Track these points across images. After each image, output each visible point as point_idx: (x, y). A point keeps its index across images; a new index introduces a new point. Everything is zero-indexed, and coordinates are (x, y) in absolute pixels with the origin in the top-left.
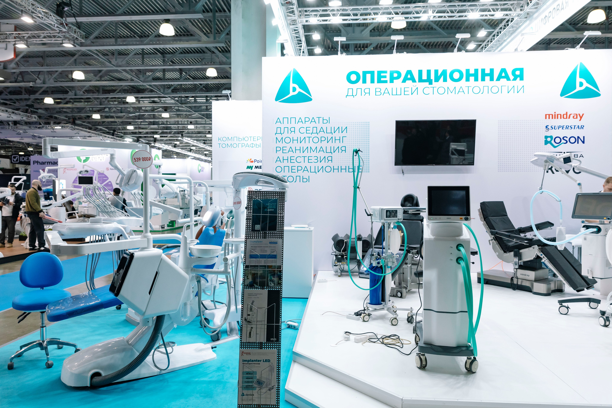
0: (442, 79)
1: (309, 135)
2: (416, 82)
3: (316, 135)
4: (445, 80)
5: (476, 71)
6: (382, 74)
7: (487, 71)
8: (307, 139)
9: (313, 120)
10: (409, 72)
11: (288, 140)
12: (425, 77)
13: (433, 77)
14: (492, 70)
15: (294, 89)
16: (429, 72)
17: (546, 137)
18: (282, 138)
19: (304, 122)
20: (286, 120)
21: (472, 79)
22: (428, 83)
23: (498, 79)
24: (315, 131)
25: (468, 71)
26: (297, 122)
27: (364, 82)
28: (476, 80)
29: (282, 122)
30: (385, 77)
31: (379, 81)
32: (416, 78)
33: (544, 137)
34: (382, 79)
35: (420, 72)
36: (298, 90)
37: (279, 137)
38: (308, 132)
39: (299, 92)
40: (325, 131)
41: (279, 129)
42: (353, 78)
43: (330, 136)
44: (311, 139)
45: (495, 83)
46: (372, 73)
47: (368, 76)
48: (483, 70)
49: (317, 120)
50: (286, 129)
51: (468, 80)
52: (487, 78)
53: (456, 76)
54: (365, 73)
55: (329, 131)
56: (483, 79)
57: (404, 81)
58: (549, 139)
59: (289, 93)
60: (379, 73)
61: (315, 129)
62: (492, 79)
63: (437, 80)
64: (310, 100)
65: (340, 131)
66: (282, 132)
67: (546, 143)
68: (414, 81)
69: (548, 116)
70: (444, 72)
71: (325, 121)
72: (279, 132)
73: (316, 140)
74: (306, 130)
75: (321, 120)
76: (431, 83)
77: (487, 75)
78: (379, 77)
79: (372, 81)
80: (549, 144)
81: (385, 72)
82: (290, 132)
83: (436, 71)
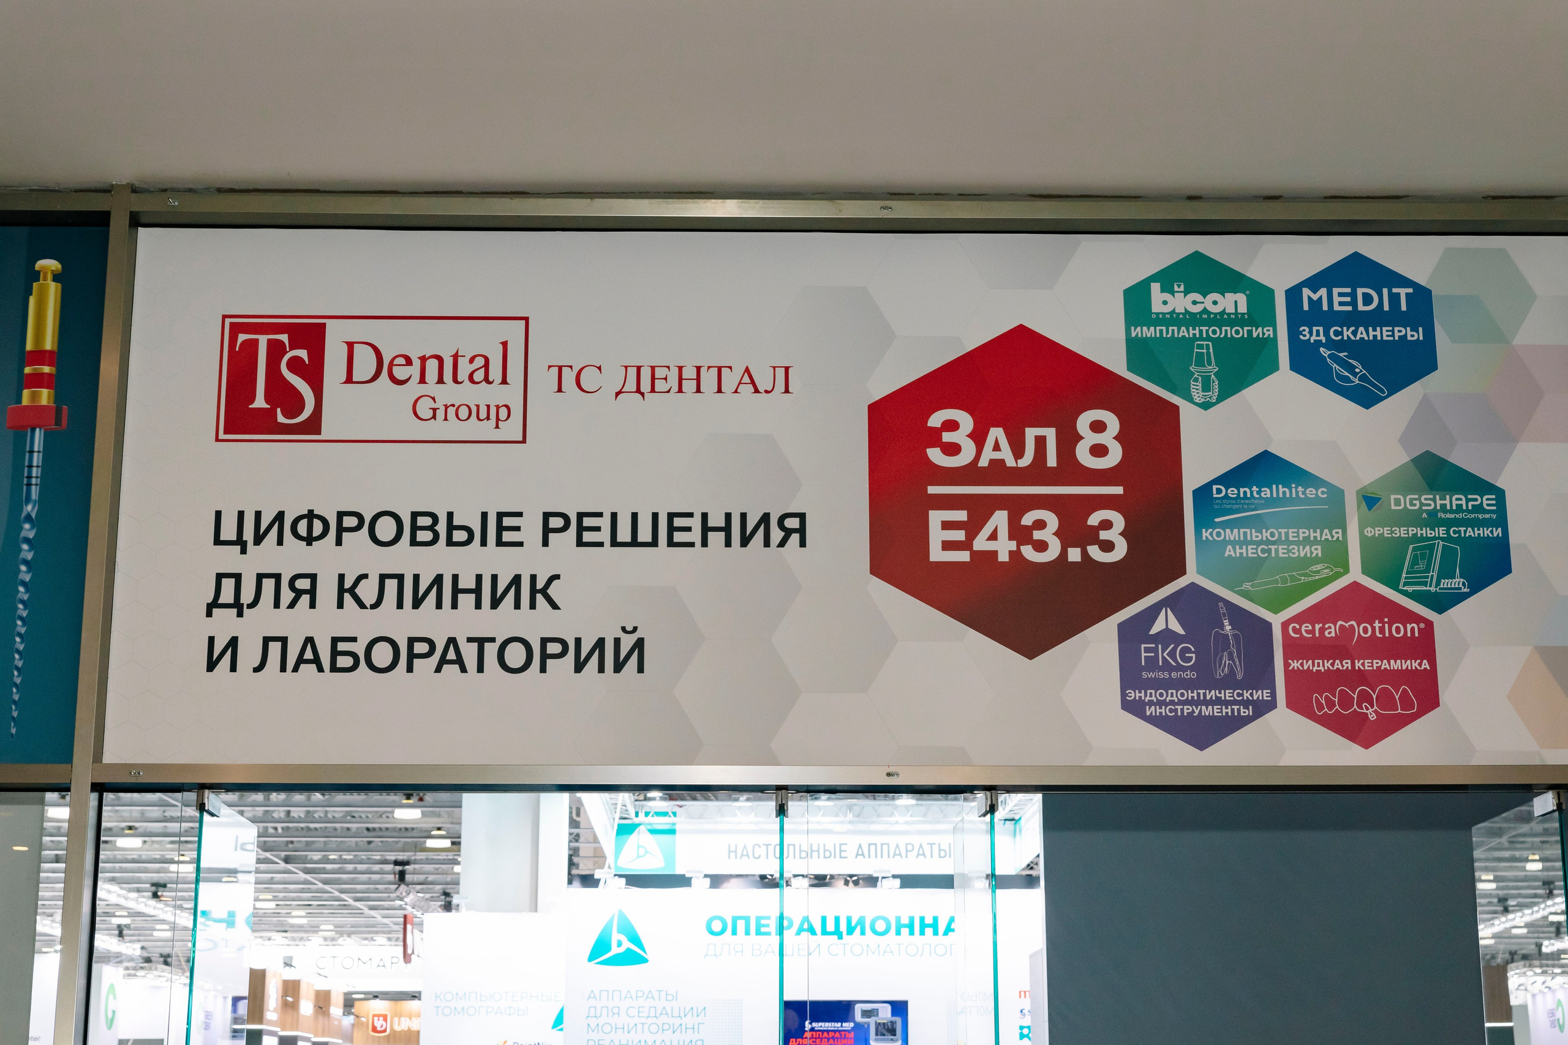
0: (858, 930)
1: (644, 1020)
2: (816, 934)
3: (654, 1020)
4: (863, 933)
5: (912, 919)
6: (763, 922)
7: (929, 920)
8: (639, 1027)
9: (650, 996)
10: (806, 919)
11: (607, 1028)
12: (830, 927)
13: (843, 928)
14: (935, 919)
15: (620, 944)
16: (837, 920)
17: (1022, 1028)
18: (598, 1025)
19: (634, 998)
20: (604, 994)
21: (905, 931)
22: (836, 937)
23: (946, 933)
24: (652, 1014)
25: (898, 919)
26: (623, 997)
27: (734, 933)
28: (912, 933)
29: (598, 997)
30: (767, 926)
31: (758, 933)
32: (818, 928)
33: (1018, 1028)
34: (763, 930)
35: (824, 920)
36: (627, 944)
37: (593, 1022)
38: (641, 1015)
39: (628, 949)
40: (670, 1014)
41: (592, 1010)
42: (717, 926)
43: (677, 1022)
44: (646, 1027)
45: (940, 937)
46: (747, 920)
47: (741, 925)
48: (922, 919)
49: (656, 995)
50: (605, 1010)
51: (898, 933)
52: (929, 931)
53: (880, 926)
54: (735, 920)
55: (676, 1013)
56: (922, 933)
57: (798, 933)
58: (1026, 1031)
59: (610, 950)
60: (758, 919)
61: (653, 1010)
62: (936, 933)
63: (850, 931)
64: (645, 961)
65: (695, 1014)
66: (598, 1014)
67: (1022, 1036)
68: (814, 933)
69: (1023, 994)
70: (861, 921)
71: (670, 998)
72: (592, 1014)
73: (654, 1029)
74: (639, 1012)
75: (663, 994)
76: (840, 937)
77: (929, 926)
78: (759, 926)
79: (747, 933)
80: (1026, 1039)
81: (768, 918)
82: (611, 1014)
83: (849, 919)
